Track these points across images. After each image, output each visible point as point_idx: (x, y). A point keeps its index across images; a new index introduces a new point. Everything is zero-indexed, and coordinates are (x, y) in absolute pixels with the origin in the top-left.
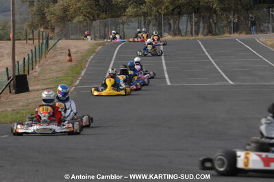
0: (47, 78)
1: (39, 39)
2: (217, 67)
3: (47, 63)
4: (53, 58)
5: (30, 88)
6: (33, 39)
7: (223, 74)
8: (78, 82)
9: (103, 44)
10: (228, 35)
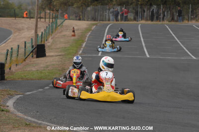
0: (58, 47)
1: (50, 18)
2: (182, 45)
3: (56, 36)
4: (60, 33)
5: (47, 54)
6: (45, 18)
7: (187, 51)
8: (81, 52)
9: (96, 25)
10: (187, 22)
